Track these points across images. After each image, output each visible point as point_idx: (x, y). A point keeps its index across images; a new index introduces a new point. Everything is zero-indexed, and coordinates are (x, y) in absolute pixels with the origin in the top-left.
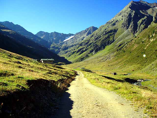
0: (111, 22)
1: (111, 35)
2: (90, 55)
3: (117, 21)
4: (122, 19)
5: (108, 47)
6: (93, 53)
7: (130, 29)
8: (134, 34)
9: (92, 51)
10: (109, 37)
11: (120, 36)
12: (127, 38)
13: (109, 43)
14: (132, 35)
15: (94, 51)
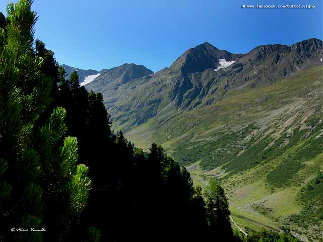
0: (159, 82)
1: (154, 106)
2: (131, 127)
3: (165, 85)
4: (171, 84)
5: (150, 121)
6: (136, 125)
7: (175, 102)
8: (177, 108)
9: (134, 123)
10: (152, 109)
11: (164, 109)
12: (169, 113)
13: (152, 116)
14: (175, 110)
15: (136, 123)
